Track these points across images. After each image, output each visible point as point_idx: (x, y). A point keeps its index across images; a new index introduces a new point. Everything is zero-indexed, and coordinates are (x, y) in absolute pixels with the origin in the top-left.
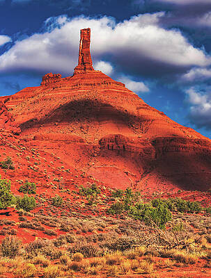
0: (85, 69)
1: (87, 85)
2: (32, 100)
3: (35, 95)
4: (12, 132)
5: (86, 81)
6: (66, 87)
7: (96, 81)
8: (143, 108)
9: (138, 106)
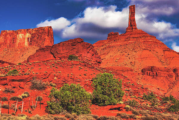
0: (132, 29)
1: (133, 38)
2: (103, 47)
3: (104, 45)
4: (97, 62)
5: (133, 36)
6: (122, 40)
7: (138, 35)
8: (167, 50)
9: (164, 49)
